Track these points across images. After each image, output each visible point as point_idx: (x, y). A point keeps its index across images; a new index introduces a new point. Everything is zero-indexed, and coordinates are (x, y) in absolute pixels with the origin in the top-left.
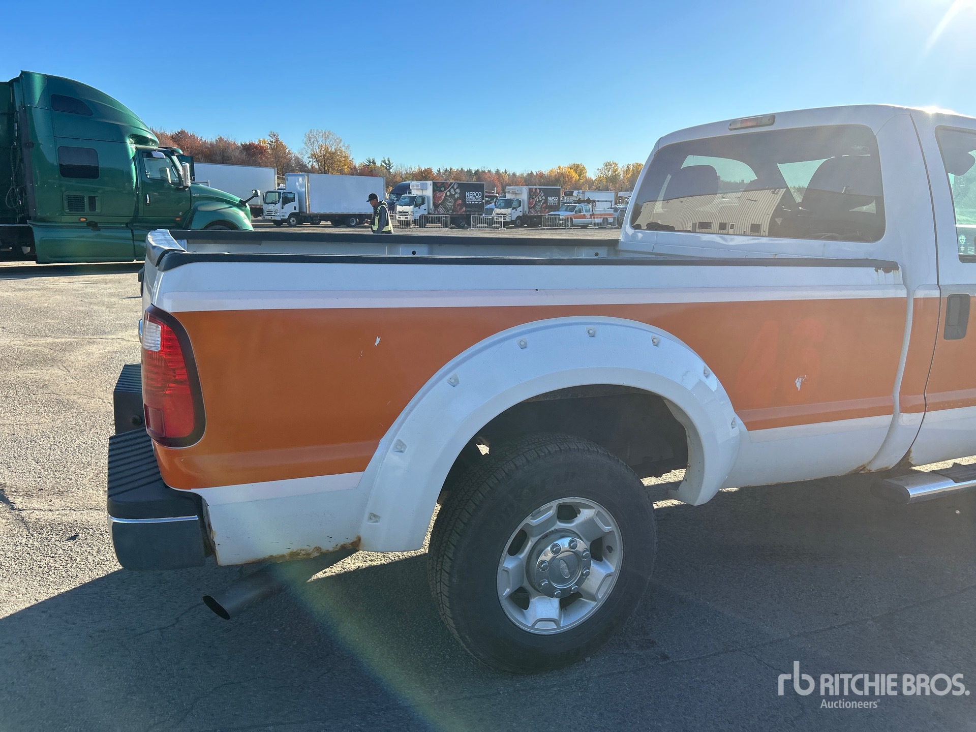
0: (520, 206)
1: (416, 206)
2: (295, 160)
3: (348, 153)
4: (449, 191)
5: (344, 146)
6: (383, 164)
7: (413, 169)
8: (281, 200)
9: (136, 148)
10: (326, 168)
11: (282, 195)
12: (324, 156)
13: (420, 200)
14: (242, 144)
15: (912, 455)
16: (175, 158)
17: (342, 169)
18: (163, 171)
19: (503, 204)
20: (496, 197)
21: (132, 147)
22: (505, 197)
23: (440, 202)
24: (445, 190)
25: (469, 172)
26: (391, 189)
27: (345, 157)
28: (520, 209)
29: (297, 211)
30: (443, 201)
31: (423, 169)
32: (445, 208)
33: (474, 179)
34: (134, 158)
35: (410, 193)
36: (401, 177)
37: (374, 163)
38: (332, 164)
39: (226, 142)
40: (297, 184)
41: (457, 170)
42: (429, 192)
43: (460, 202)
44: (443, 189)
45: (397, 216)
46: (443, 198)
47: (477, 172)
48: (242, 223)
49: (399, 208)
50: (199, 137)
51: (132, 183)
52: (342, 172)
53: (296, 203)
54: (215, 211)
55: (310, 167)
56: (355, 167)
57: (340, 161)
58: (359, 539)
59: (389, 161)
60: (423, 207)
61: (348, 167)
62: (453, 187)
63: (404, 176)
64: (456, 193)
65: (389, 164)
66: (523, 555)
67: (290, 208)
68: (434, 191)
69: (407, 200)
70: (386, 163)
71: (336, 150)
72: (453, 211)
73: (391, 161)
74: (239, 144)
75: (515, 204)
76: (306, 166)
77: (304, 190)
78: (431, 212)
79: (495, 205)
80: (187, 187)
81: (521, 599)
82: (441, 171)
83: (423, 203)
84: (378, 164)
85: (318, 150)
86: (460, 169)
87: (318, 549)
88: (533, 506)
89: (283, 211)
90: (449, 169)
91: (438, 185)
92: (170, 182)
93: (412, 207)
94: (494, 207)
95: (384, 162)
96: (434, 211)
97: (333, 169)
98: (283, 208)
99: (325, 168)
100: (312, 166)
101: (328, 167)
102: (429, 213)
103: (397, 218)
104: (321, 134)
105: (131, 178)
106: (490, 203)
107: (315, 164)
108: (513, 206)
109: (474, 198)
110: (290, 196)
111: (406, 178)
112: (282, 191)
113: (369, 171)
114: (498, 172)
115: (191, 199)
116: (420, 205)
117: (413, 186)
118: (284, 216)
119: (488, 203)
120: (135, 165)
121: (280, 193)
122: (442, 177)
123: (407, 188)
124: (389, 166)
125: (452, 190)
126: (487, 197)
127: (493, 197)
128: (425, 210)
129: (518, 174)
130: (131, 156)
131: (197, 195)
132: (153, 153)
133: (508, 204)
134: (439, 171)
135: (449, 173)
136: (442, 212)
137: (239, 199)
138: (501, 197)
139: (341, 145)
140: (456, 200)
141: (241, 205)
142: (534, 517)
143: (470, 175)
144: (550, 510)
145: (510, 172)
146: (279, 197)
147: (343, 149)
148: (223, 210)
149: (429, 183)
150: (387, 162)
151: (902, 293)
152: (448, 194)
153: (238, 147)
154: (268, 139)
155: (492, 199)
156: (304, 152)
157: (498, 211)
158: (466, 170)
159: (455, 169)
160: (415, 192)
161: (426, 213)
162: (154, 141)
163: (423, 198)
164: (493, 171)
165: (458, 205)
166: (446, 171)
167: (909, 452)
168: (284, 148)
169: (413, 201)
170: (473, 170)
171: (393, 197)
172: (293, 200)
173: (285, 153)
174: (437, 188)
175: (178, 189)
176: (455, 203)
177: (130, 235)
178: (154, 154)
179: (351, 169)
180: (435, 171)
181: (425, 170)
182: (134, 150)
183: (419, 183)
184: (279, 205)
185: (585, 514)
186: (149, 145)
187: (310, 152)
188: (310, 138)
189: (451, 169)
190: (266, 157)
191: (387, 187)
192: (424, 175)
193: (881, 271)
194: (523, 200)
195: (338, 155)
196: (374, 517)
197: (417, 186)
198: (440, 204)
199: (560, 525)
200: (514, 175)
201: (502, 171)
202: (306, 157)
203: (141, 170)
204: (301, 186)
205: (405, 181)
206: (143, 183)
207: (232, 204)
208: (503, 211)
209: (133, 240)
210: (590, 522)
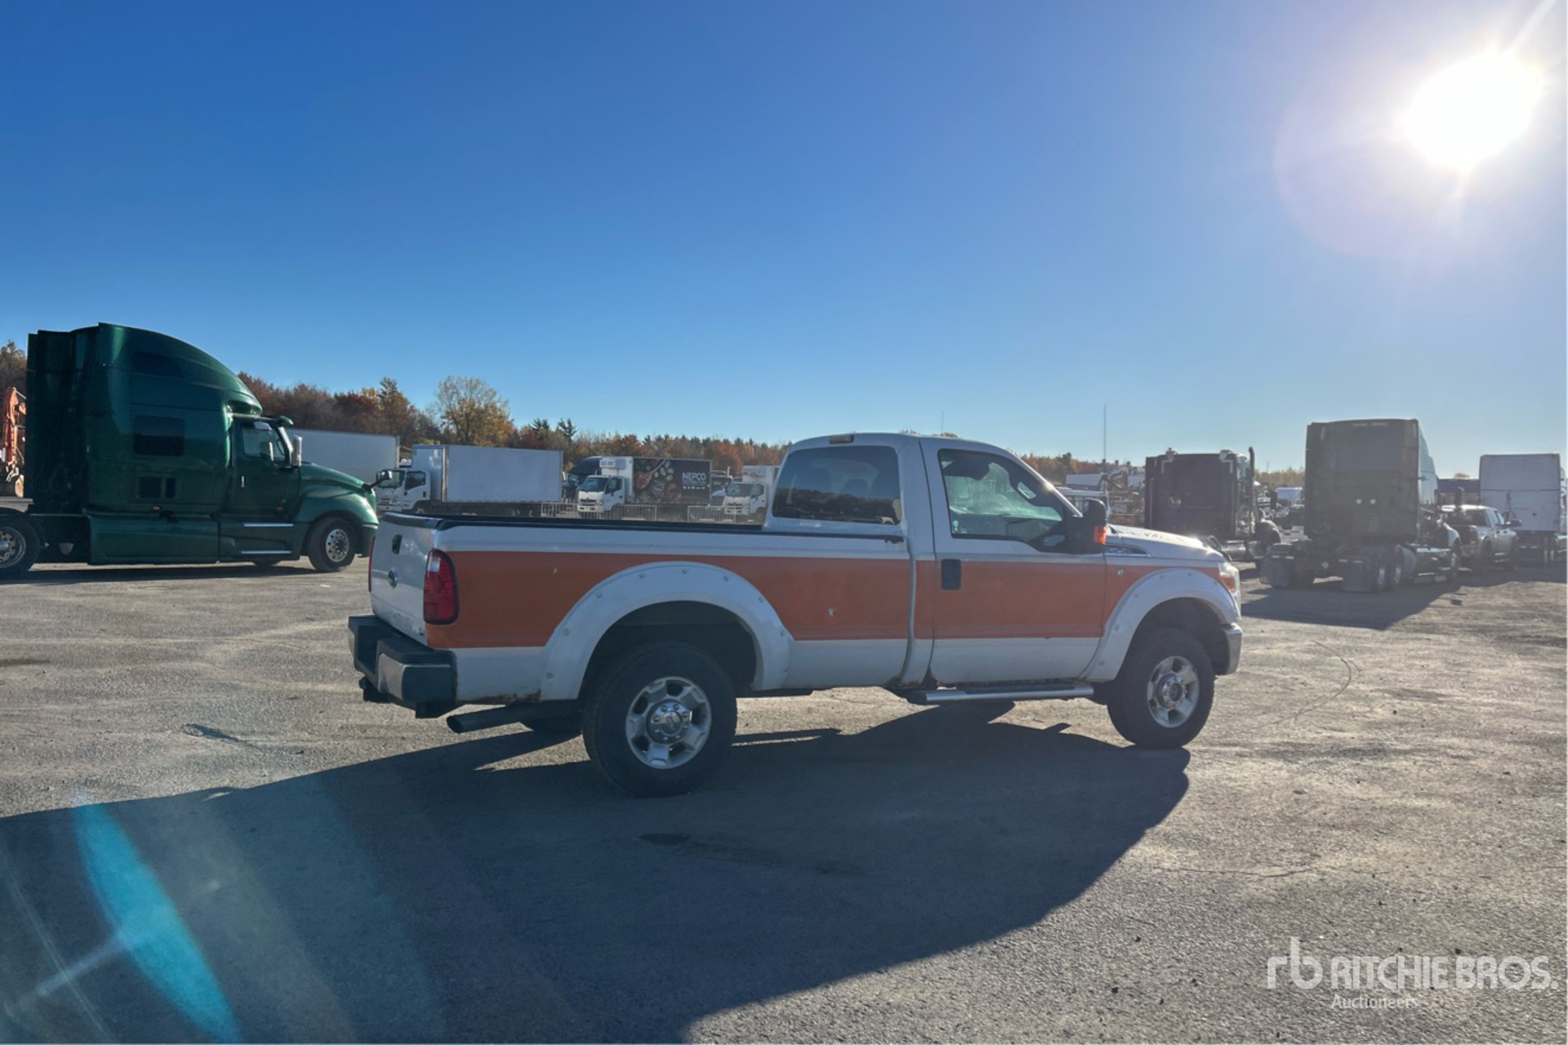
0: (762, 493)
1: (607, 492)
2: (420, 421)
3: (506, 411)
4: (658, 471)
5: (499, 401)
6: (560, 428)
7: (607, 436)
8: (404, 482)
9: (234, 418)
10: (470, 434)
11: (406, 476)
12: (467, 415)
13: (613, 484)
14: (336, 396)
15: (933, 672)
16: (282, 430)
17: (494, 436)
18: (265, 446)
19: (738, 491)
20: (730, 479)
21: (228, 416)
22: (741, 480)
23: (644, 486)
24: (652, 469)
25: (695, 441)
26: (571, 465)
27: (501, 417)
28: (762, 497)
29: (428, 498)
30: (649, 486)
31: (623, 436)
32: (652, 495)
33: (702, 453)
34: (230, 429)
35: (599, 473)
36: (588, 448)
37: (546, 426)
38: (480, 427)
39: (311, 392)
40: (431, 459)
41: (677, 438)
42: (627, 473)
43: (673, 486)
44: (648, 468)
45: (579, 507)
46: (648, 480)
47: (706, 442)
48: (366, 515)
49: (582, 495)
50: (269, 384)
51: (225, 460)
52: (494, 440)
53: (426, 487)
54: (331, 499)
55: (442, 432)
56: (516, 432)
57: (493, 424)
58: (540, 691)
59: (569, 423)
60: (618, 493)
61: (505, 432)
62: (663, 466)
63: (592, 447)
64: (668, 474)
65: (570, 428)
66: (644, 715)
67: (416, 494)
68: (635, 470)
69: (595, 483)
70: (564, 427)
71: (486, 407)
72: (663, 500)
73: (573, 424)
74: (332, 395)
75: (755, 490)
76: (437, 430)
77: (440, 467)
78: (629, 500)
79: (726, 491)
80: (297, 467)
81: (642, 743)
82: (652, 439)
83: (618, 487)
84: (553, 428)
85: (457, 407)
86: (680, 437)
87: (515, 695)
88: (649, 681)
89: (406, 498)
90: (663, 436)
91: (643, 463)
92: (272, 459)
93: (601, 493)
94: (725, 494)
95: (562, 424)
96: (635, 498)
97: (481, 435)
98: (406, 494)
99: (467, 434)
100: (447, 431)
101: (474, 432)
102: (626, 502)
103: (579, 509)
104: (464, 384)
105: (225, 454)
106: (721, 489)
107: (451, 427)
108: (752, 493)
109: (694, 482)
110: (420, 477)
111: (597, 450)
112: (406, 470)
113: (537, 439)
114: (739, 442)
115: (299, 482)
116: (614, 490)
117: (604, 463)
118: (406, 505)
119: (715, 488)
120: (231, 439)
121: (402, 473)
122: (653, 448)
123: (595, 467)
124: (570, 432)
125: (662, 470)
126: (714, 479)
127: (724, 480)
128: (621, 497)
129: (769, 446)
130: (228, 425)
131: (308, 477)
132: (256, 424)
133: (746, 490)
134: (648, 440)
135: (663, 442)
136: (646, 501)
137: (362, 483)
138: (735, 480)
139: (496, 399)
140: (668, 484)
141: (365, 490)
142: (652, 686)
143: (697, 447)
144: (662, 683)
145: (758, 442)
146: (401, 478)
147: (498, 405)
148: (341, 497)
149: (629, 461)
150: (567, 425)
151: (906, 557)
152: (656, 475)
153: (329, 401)
154: (379, 388)
155: (723, 484)
156: (436, 409)
157: (730, 499)
158: (690, 439)
159: (673, 436)
160: (607, 473)
161: (622, 501)
162: (256, 409)
163: (618, 482)
164: (732, 441)
165: (672, 491)
166: (659, 439)
167: (929, 670)
168: (405, 402)
169: (604, 485)
170: (702, 437)
171: (574, 479)
172: (422, 482)
173: (405, 410)
174: (638, 467)
175: (283, 470)
176: (666, 489)
177: (215, 529)
178: (258, 425)
179: (509, 435)
180: (641, 439)
181: (626, 437)
182: (231, 420)
183: (613, 459)
184: (400, 491)
185: (687, 690)
186: (249, 413)
187: (444, 408)
188: (446, 389)
189: (667, 437)
190: (375, 416)
191: (565, 462)
192: (623, 446)
193: (889, 542)
194: (767, 486)
195: (490, 415)
196: (550, 675)
197: (610, 463)
198: (644, 489)
199: (668, 697)
200: (764, 446)
201: (745, 440)
202: (438, 416)
203: (238, 445)
204: (436, 461)
205: (594, 455)
206: (239, 461)
207: (353, 489)
208: (738, 500)
209: (219, 536)
210: (689, 695)
